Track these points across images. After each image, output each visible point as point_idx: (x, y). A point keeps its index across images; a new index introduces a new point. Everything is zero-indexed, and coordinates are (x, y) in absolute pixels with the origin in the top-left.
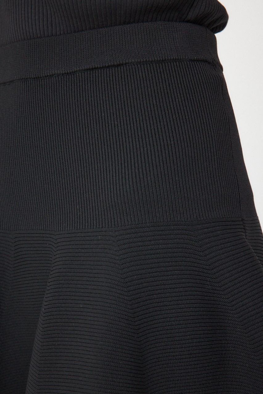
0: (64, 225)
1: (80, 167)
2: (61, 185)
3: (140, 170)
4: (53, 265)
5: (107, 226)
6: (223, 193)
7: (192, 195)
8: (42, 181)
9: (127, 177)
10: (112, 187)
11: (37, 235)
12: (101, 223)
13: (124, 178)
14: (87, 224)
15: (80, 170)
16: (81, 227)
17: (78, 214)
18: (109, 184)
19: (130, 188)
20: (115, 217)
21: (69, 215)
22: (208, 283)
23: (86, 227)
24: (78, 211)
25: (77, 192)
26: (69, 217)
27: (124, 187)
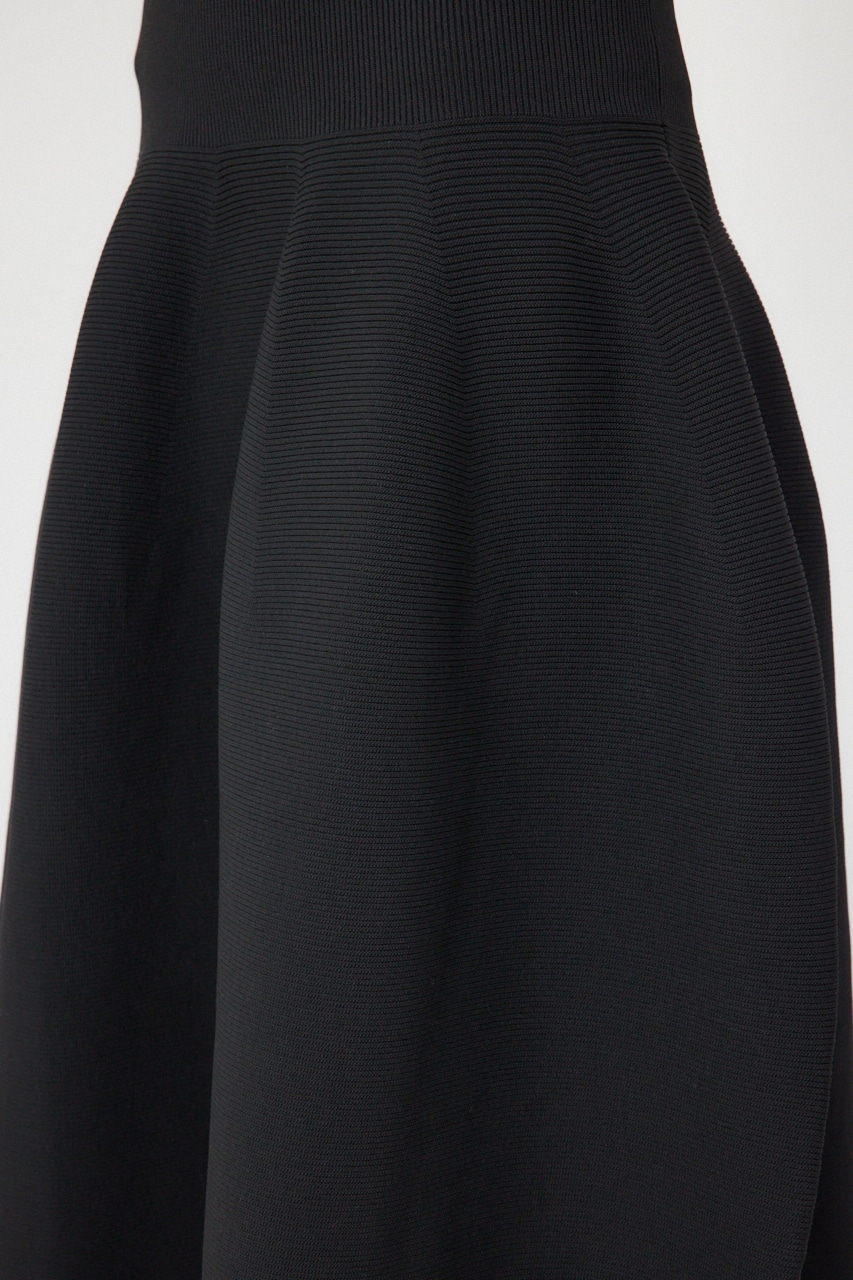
0: (318, 124)
1: (353, 7)
2: (314, 45)
3: (471, 13)
4: (294, 216)
5: (403, 121)
6: (625, 66)
7: (565, 66)
8: (275, 39)
9: (445, 25)
10: (415, 45)
11: (267, 150)
12: (391, 116)
13: (439, 29)
14: (363, 121)
15: (353, 12)
16: (352, 125)
17: (347, 100)
18: (409, 39)
19: (450, 47)
20: (421, 104)
21: (327, 104)
22: (590, 236)
23: (363, 125)
24: (347, 94)
25: (345, 58)
26: (327, 107)
27: (440, 45)
